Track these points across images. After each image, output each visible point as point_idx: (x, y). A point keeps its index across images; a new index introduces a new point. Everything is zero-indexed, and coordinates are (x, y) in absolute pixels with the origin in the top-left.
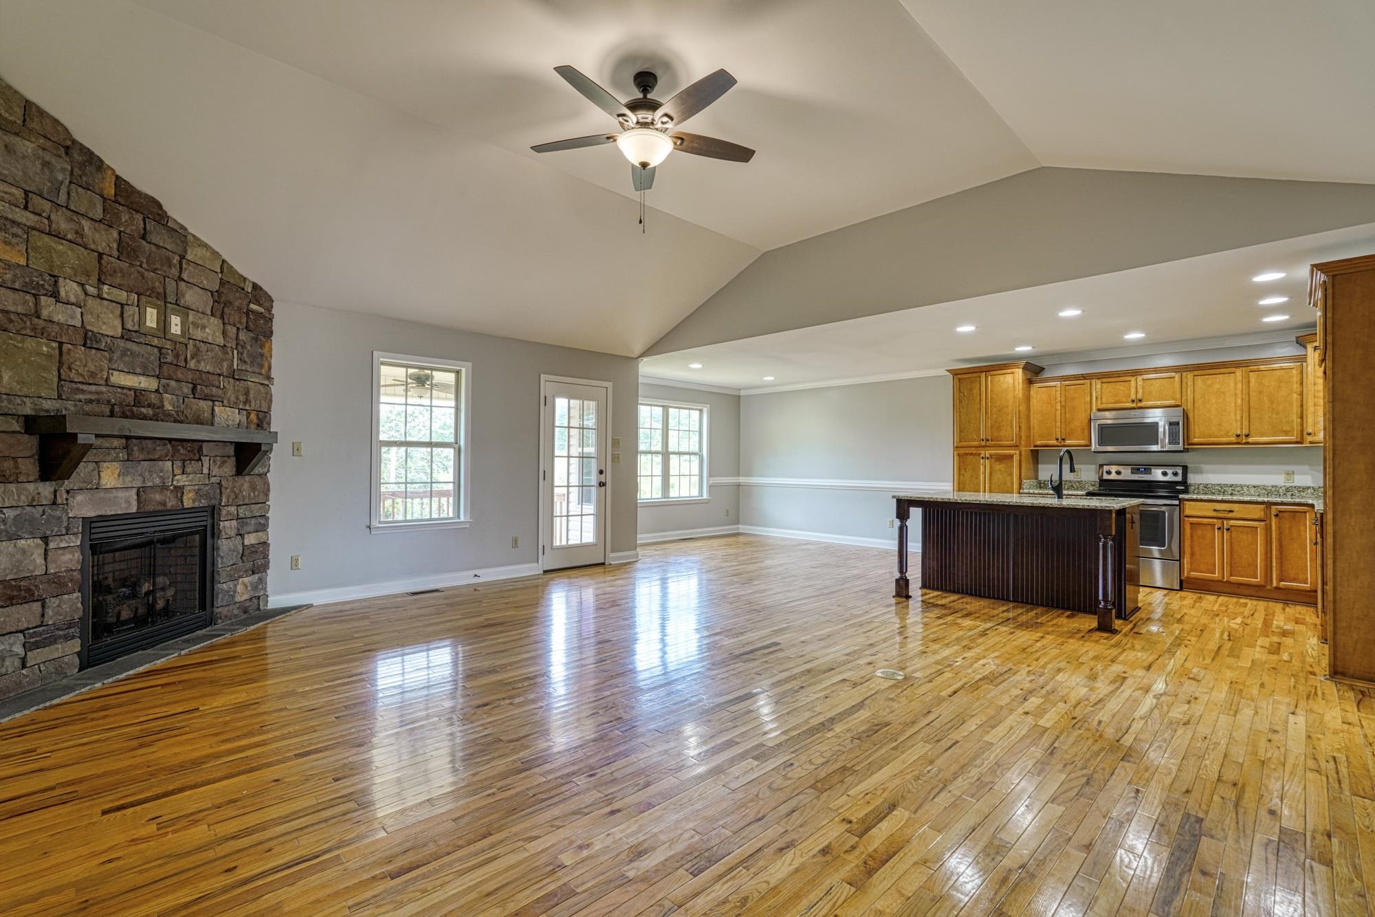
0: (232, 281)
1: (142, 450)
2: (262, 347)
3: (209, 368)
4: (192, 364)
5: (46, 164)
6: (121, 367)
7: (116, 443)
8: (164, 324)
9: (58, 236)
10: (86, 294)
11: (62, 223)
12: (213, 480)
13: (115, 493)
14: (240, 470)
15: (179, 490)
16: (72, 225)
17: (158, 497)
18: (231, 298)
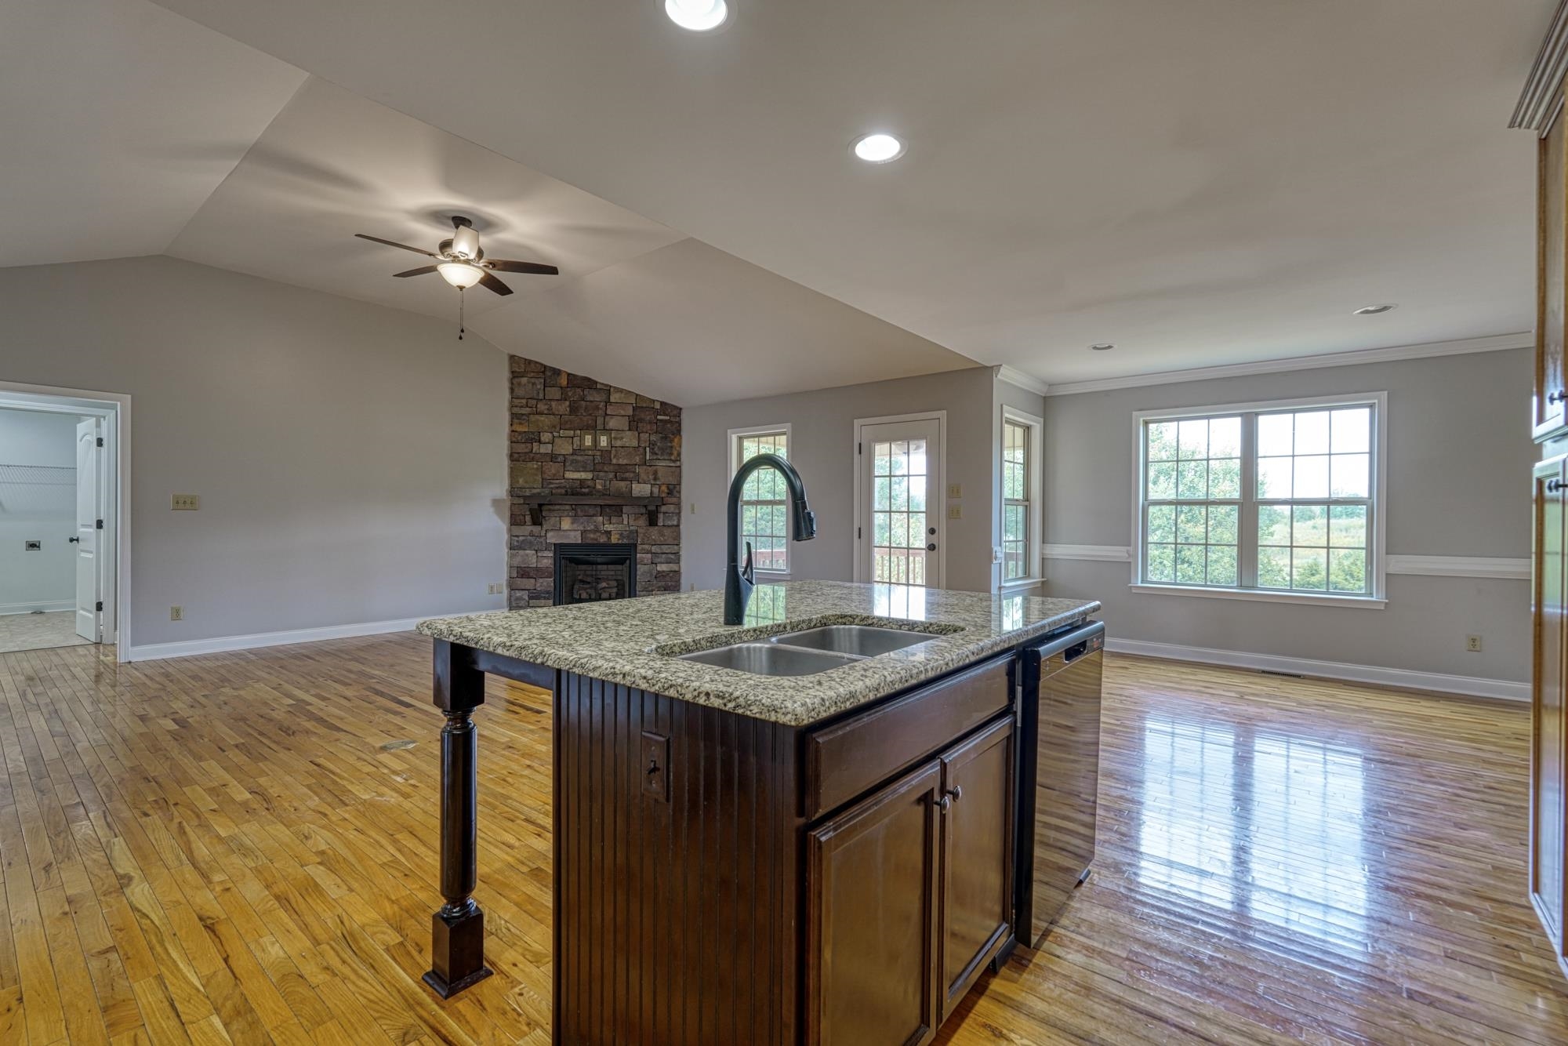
0: (644, 405)
1: (582, 511)
2: (672, 441)
3: (625, 462)
4: (614, 461)
5: (534, 384)
6: (571, 468)
7: (568, 507)
8: (595, 441)
9: (541, 414)
10: (554, 437)
11: (542, 407)
12: (632, 528)
13: (569, 533)
14: (652, 521)
15: (609, 533)
16: (547, 407)
17: (592, 536)
18: (643, 416)
